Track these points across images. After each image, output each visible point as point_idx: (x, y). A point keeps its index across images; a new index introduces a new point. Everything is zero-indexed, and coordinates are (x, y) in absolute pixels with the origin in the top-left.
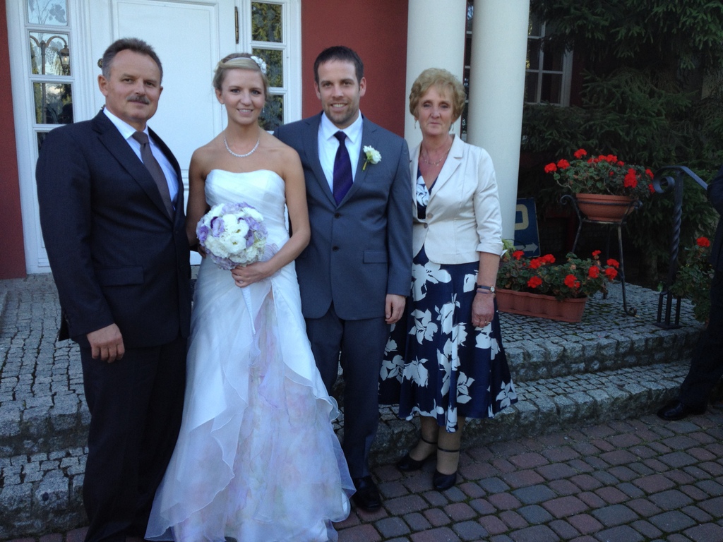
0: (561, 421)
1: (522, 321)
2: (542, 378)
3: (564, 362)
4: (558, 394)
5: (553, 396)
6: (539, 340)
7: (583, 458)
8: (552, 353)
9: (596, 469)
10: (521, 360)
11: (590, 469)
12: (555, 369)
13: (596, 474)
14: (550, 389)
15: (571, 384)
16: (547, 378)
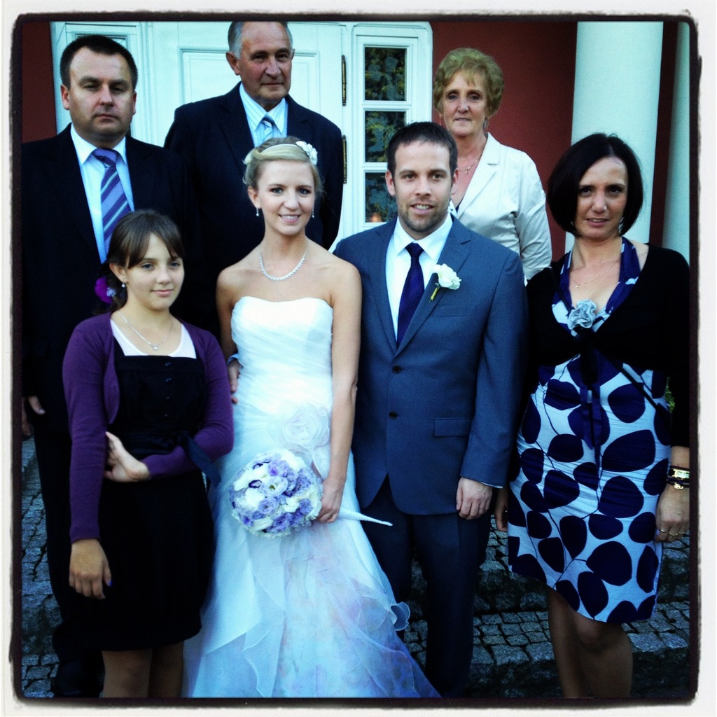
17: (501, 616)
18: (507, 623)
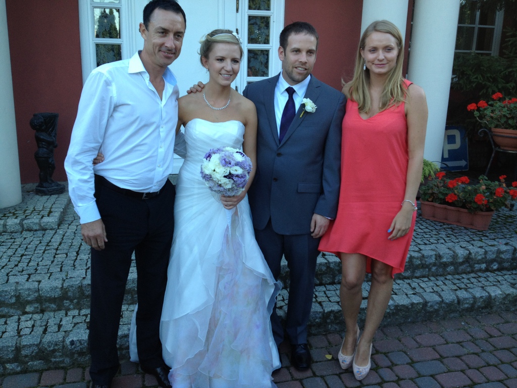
0: (460, 310)
1: (440, 228)
2: (450, 274)
3: (469, 263)
4: (460, 289)
5: (456, 290)
6: (450, 244)
7: (474, 341)
8: (459, 255)
9: (483, 351)
10: (433, 260)
11: (478, 350)
12: (461, 268)
13: (483, 355)
14: (455, 284)
15: (473, 280)
16: (454, 275)
17: (325, 287)
18: (329, 290)
